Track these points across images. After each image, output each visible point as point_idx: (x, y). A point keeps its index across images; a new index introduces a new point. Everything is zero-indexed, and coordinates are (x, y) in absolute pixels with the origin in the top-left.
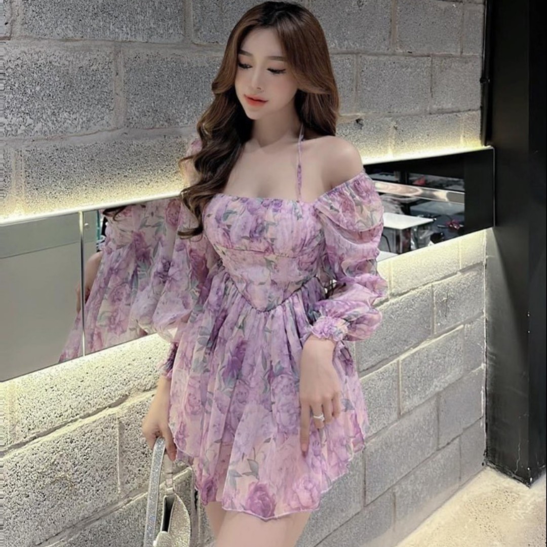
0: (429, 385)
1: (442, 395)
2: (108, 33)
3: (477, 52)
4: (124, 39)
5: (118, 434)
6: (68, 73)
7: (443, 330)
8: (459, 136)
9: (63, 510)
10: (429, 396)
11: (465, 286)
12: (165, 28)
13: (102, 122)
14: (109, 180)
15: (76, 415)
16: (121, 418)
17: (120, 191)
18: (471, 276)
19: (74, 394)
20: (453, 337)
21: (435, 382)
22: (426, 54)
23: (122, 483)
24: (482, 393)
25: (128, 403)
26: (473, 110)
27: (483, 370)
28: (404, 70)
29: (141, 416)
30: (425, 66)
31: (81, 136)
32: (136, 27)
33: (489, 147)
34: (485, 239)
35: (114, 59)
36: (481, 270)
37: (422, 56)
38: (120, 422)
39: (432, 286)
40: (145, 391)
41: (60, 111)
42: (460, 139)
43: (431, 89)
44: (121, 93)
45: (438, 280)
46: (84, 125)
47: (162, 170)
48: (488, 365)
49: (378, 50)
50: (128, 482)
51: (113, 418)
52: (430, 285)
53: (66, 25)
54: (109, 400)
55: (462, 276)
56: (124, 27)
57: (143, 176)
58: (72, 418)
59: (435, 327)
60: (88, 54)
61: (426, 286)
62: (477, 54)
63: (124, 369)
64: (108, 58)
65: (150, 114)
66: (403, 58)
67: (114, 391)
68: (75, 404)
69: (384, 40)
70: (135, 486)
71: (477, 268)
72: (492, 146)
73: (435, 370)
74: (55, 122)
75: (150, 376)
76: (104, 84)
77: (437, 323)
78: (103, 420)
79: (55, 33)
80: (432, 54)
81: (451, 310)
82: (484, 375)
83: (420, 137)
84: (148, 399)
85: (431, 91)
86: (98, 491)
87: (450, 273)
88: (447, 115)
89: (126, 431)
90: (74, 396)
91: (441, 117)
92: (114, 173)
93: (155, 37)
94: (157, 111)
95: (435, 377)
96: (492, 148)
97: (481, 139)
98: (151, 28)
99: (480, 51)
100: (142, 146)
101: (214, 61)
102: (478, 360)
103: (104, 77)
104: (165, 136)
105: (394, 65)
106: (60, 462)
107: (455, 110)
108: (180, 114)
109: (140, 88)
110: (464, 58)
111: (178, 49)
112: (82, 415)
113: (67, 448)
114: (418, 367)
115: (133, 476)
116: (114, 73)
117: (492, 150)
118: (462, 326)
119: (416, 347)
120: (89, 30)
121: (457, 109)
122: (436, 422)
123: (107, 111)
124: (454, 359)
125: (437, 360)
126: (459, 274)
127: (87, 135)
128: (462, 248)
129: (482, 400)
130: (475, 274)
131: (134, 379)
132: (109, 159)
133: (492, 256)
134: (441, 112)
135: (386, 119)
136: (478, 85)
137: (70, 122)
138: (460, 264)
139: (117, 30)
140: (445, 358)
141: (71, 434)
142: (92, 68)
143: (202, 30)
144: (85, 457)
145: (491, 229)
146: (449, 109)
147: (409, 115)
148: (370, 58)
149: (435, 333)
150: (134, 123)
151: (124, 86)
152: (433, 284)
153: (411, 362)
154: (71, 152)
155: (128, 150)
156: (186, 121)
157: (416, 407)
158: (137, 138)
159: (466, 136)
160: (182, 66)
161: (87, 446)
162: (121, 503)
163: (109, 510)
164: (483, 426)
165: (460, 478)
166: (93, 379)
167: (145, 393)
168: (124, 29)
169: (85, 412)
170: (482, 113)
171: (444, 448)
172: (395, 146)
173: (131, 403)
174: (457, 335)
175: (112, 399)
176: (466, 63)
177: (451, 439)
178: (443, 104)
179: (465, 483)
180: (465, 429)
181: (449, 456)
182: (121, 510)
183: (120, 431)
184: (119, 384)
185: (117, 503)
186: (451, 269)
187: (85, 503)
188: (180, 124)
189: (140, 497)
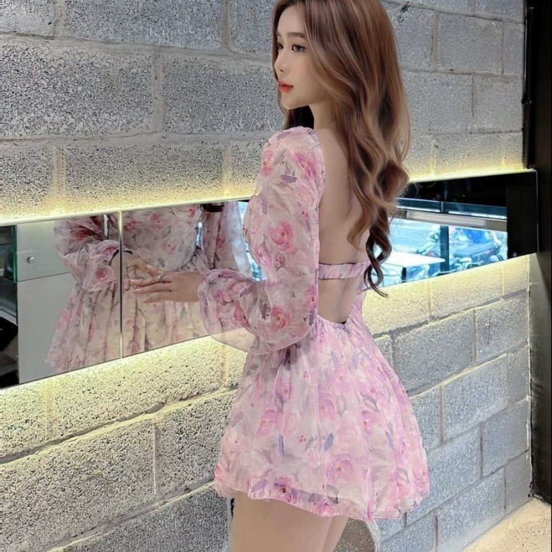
0: (472, 414)
1: (485, 425)
2: (148, 37)
3: (518, 73)
4: (163, 44)
5: (154, 438)
6: (108, 75)
7: (486, 357)
8: (501, 158)
9: (99, 506)
10: (472, 426)
11: (508, 313)
12: (202, 34)
13: (140, 125)
14: (148, 183)
15: (113, 418)
16: (157, 424)
17: (158, 194)
18: (514, 303)
19: (111, 398)
20: (496, 366)
21: (478, 411)
22: (467, 71)
23: (158, 486)
24: (528, 426)
25: (165, 410)
26: (515, 132)
27: (528, 402)
28: (445, 87)
29: (177, 424)
30: (467, 84)
31: (121, 137)
32: (175, 32)
33: (531, 170)
34: (528, 265)
35: (154, 63)
36: (524, 297)
37: (463, 74)
38: (157, 428)
39: (474, 312)
40: (181, 400)
41: (101, 112)
42: (501, 161)
43: (472, 108)
44: (160, 97)
45: (480, 306)
46: (123, 127)
47: (200, 176)
48: (533, 398)
49: (419, 66)
50: (164, 485)
51: (149, 423)
52: (472, 310)
53: (107, 28)
54: (145, 406)
55: (505, 303)
56: (163, 31)
57: (181, 181)
58: (108, 421)
59: (477, 354)
60: (128, 57)
61: (468, 311)
62: (518, 75)
63: (160, 376)
64: (147, 62)
65: (188, 119)
66: (444, 76)
67: (151, 398)
68: (111, 408)
69: (426, 57)
70: (171, 488)
71: (521, 295)
72: (535, 169)
73: (478, 399)
74: (96, 122)
75: (187, 385)
76: (143, 87)
77: (479, 350)
78: (139, 424)
79: (97, 35)
80: (473, 73)
81: (493, 337)
82: (530, 408)
83: (461, 157)
84: (184, 407)
85: (472, 111)
86: (134, 490)
87: (493, 299)
88: (488, 135)
89: (162, 437)
90: (111, 400)
91: (482, 137)
92: (153, 176)
93: (193, 43)
94: (194, 116)
95: (478, 406)
96: (535, 171)
97: (523, 162)
98: (189, 34)
99: (521, 72)
100: (180, 150)
101: (251, 70)
102: (522, 392)
103: (144, 81)
104: (202, 142)
105: (434, 82)
106: (97, 461)
107: (496, 131)
108: (217, 121)
109: (178, 93)
110: (505, 78)
111: (216, 56)
112: (119, 418)
113: (104, 448)
114: (461, 394)
115: (169, 479)
116: (153, 76)
117: (535, 173)
118: (505, 355)
119: (459, 373)
120: (129, 34)
121: (499, 130)
122: (480, 451)
123: (147, 114)
124: (497, 389)
125: (479, 389)
126: (502, 300)
127: (127, 137)
128: (504, 274)
129: (528, 433)
130: (518, 301)
131: (171, 386)
132: (148, 162)
133: (537, 283)
134: (482, 132)
135: (426, 136)
136: (520, 105)
137: (110, 123)
138: (503, 290)
139: (156, 35)
140: (488, 386)
141: (108, 435)
142: (132, 71)
143: (239, 38)
144: (121, 458)
145: (534, 254)
146: (490, 129)
147: (450, 134)
148: (411, 73)
149: (478, 360)
150: (172, 127)
151: (163, 90)
152: (476, 309)
153: (453, 389)
154: (111, 153)
155: (166, 154)
156: (223, 129)
157: (459, 435)
158: (176, 143)
159: (508, 158)
160: (219, 73)
161: (123, 447)
162: (156, 504)
163: (144, 509)
164: (529, 459)
165: (505, 507)
166: (130, 384)
167: (182, 402)
168: (163, 34)
169: (122, 416)
170: (524, 136)
171: (488, 476)
172: (436, 165)
173: (168, 410)
174: (501, 363)
175: (149, 406)
176: (507, 83)
177: (495, 468)
178: (484, 124)
179: (510, 513)
180: (510, 461)
181: (493, 485)
182: (157, 510)
183: (156, 436)
184: (155, 391)
185: (153, 503)
186: (494, 295)
187: (121, 501)
188: (218, 131)
189: (176, 499)
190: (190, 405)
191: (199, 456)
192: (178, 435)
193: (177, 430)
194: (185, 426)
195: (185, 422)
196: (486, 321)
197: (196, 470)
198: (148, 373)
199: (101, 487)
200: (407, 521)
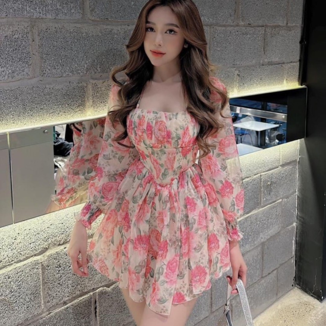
0: (257, 237)
1: (266, 244)
2: (26, 13)
4: (38, 17)
5: (41, 272)
7: (268, 202)
9: (4, 320)
10: (257, 245)
11: (284, 175)
12: (68, 9)
13: (22, 73)
14: (30, 111)
15: (12, 261)
16: (43, 263)
17: (38, 118)
18: (288, 169)
19: (10, 248)
20: (274, 207)
21: (261, 235)
22: (261, 24)
23: (45, 303)
24: (294, 242)
25: (48, 253)
26: (294, 62)
27: (295, 227)
28: (244, 36)
29: (57, 261)
30: (260, 33)
31: (8, 82)
32: (47, 8)
33: (304, 86)
34: (299, 145)
35: (31, 30)
36: (295, 165)
37: (258, 26)
38: (42, 265)
39: (261, 176)
40: (59, 245)
42: (283, 81)
43: (264, 48)
44: (37, 54)
45: (265, 172)
46: (10, 75)
47: (68, 105)
48: (298, 224)
49: (226, 23)
50: (48, 302)
51: (37, 263)
52: (259, 175)
54: (34, 252)
55: (282, 169)
56: (37, 8)
57: (54, 109)
58: (9, 263)
59: (262, 201)
60: (11, 27)
61: (256, 176)
62: (298, 25)
63: (44, 231)
64: (26, 30)
65: (58, 67)
66: (244, 28)
67: (38, 246)
68: (10, 255)
69: (231, 16)
70: (53, 304)
71: (293, 164)
72: (306, 86)
73: (261, 227)
75: (63, 235)
76: (24, 47)
77: (263, 198)
78: (30, 264)
80: (266, 25)
81: (273, 190)
82: (295, 230)
83: (255, 81)
84: (62, 250)
85: (264, 50)
86: (28, 307)
87: (273, 167)
88: (275, 66)
89: (47, 270)
90: (10, 250)
91: (271, 67)
92: (33, 107)
93: (61, 15)
94: (64, 65)
95: (262, 232)
96: (306, 87)
97: (299, 81)
98: (58, 9)
99: (301, 23)
100: (53, 89)
101: (105, 31)
102: (291, 221)
103: (23, 43)
104: (70, 82)
105: (237, 33)
107: (281, 62)
108: (81, 68)
109: (50, 50)
110: (289, 27)
111: (78, 23)
112: (16, 261)
114: (250, 226)
115: (52, 298)
116: (31, 40)
118: (281, 200)
119: (248, 213)
120: (11, 11)
121: (283, 62)
122: (261, 260)
123: (27, 65)
124: (275, 221)
125: (262, 222)
126: (280, 167)
127: (12, 82)
128: (282, 152)
129: (293, 246)
130: (291, 167)
131: (52, 237)
132: (29, 98)
133: (303, 156)
134: (270, 64)
135: (231, 69)
136: (298, 45)
138: (281, 161)
139: (32, 11)
140: (268, 220)
141: (8, 273)
142: (14, 37)
143: (96, 10)
144: (18, 287)
145: (303, 139)
146: (277, 62)
147: (248, 66)
148: (220, 28)
149: (262, 205)
150: (47, 73)
151: (39, 49)
152: (262, 174)
153: (244, 223)
155: (43, 92)
156: (85, 72)
157: (248, 252)
158: (50, 84)
159: (288, 79)
160: (82, 35)
161: (20, 280)
162: (44, 315)
163: (36, 319)
164: (293, 262)
165: (277, 294)
166: (23, 237)
167: (60, 247)
168: (38, 10)
169: (18, 260)
170: (300, 64)
171: (266, 276)
172: (238, 87)
173: (50, 253)
174: (278, 205)
175: (37, 251)
176: (290, 31)
177: (271, 270)
178: (272, 58)
179: (280, 297)
180: (281, 265)
181: (270, 281)
182: (44, 319)
183: (42, 270)
184: (41, 241)
185: (41, 314)
186: (274, 165)
187: (20, 315)
188: (81, 74)
189: (57, 310)
190: (65, 248)
191: (72, 281)
192: (57, 269)
193: (57, 265)
194: (62, 262)
195: (62, 260)
196: (268, 181)
197: (71, 290)
198: (36, 229)
199: (5, 307)
200: (213, 309)
